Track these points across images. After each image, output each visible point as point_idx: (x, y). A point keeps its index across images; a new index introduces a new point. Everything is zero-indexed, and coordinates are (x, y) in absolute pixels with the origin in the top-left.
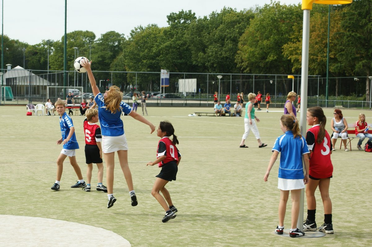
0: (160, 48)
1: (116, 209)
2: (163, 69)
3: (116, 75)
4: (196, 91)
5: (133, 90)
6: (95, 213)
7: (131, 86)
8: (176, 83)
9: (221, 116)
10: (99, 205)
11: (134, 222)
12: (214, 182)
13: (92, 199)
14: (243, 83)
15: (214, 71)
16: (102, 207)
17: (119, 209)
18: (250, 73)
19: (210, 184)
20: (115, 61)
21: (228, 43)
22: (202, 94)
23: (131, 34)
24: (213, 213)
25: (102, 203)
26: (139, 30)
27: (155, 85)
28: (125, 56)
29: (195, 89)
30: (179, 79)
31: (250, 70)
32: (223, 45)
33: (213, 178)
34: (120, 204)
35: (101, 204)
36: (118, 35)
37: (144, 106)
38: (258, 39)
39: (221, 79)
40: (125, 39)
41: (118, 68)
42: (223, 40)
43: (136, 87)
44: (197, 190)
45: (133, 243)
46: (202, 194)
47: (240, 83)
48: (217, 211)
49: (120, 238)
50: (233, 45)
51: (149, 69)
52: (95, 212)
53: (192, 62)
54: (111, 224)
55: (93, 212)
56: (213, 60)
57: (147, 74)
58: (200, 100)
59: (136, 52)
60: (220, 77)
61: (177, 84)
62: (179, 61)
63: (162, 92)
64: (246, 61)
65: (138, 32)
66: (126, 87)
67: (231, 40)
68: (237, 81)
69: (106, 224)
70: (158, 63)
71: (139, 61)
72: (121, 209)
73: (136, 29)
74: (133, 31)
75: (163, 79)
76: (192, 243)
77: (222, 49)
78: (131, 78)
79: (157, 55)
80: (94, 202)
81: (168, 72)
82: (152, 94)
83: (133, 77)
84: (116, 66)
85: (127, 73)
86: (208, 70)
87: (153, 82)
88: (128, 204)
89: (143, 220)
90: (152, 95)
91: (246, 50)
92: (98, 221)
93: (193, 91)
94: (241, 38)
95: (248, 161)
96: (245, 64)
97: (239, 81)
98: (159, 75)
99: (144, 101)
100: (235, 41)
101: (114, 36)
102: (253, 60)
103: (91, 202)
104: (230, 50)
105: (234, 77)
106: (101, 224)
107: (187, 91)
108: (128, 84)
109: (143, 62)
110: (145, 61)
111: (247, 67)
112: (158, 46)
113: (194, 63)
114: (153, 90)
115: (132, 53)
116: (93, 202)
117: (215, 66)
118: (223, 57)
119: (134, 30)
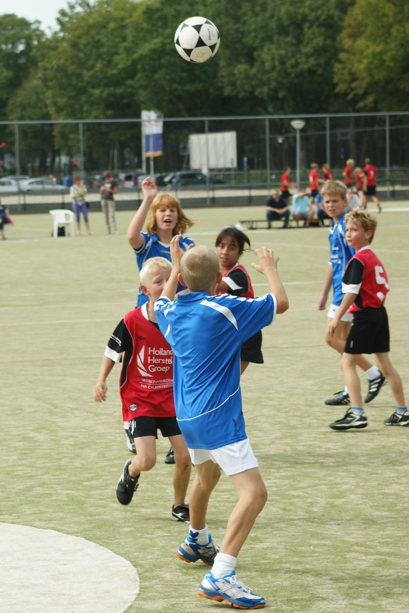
0: (136, 56)
1: (83, 481)
2: (148, 109)
3: (24, 131)
4: (235, 165)
5: (72, 167)
6: (31, 494)
7: (64, 159)
8: (181, 145)
9: (308, 227)
10: (35, 472)
11: (133, 512)
12: (320, 399)
13: (15, 457)
14: (359, 138)
15: (280, 109)
16: (46, 477)
17: (88, 480)
18: (375, 109)
19: (310, 406)
20: (21, 95)
21: (313, 33)
22: (253, 172)
23: (59, 21)
24: (331, 478)
25: (41, 465)
26: (79, 9)
27: (127, 153)
28: (45, 80)
29: (232, 160)
30: (191, 132)
31: (376, 102)
32: (299, 41)
33: (316, 388)
34: (89, 466)
35: (41, 468)
36: (24, 24)
37: (111, 209)
38: (391, 20)
39: (302, 131)
40: (42, 34)
41: (29, 112)
42: (299, 27)
43: (79, 160)
44: (280, 423)
45: (140, 566)
46: (293, 431)
47: (349, 137)
48: (339, 473)
49: (105, 554)
50: (326, 39)
51: (110, 112)
52: (29, 489)
53: (222, 88)
54: (76, 519)
55: (25, 490)
56: (276, 80)
57: (106, 124)
58: (250, 188)
59: (71, 69)
60: (298, 124)
61: (186, 148)
62: (188, 87)
63: (148, 172)
64: (363, 79)
65: (78, 14)
66: (53, 160)
67: (320, 26)
68: (343, 134)
69: (62, 519)
70: (132, 95)
71: (82, 91)
72: (92, 479)
73: (72, 7)
74: (63, 13)
75: (148, 137)
76: (291, 559)
77: (298, 51)
78: (64, 136)
79: (130, 73)
80: (22, 465)
81: (159, 117)
82: (122, 176)
83: (71, 136)
84: (23, 107)
85: (52, 125)
86: (265, 109)
87: (122, 145)
88: (110, 465)
89: (154, 505)
90: (120, 181)
91: (362, 52)
92: (41, 513)
93: (229, 166)
94: (348, 20)
95: (399, 341)
96: (360, 86)
97: (346, 134)
98: (138, 126)
99: (109, 196)
100: (331, 27)
101: (13, 27)
102: (380, 76)
103: (14, 466)
104: (319, 52)
105: (335, 123)
106: (50, 520)
107: (213, 164)
108: (56, 153)
109: (91, 95)
110: (96, 92)
111: (365, 94)
112: (128, 51)
113: (227, 91)
114: (123, 167)
115: (62, 69)
116: (19, 465)
117: (281, 94)
118: (302, 72)
119: (67, 10)
